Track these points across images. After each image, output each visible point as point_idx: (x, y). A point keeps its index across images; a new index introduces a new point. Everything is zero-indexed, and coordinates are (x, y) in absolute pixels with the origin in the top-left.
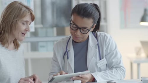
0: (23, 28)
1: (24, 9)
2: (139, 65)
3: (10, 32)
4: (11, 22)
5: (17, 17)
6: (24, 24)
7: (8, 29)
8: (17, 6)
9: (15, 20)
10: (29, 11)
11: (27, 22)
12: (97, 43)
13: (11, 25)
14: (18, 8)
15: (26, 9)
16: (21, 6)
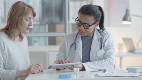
0: (27, 23)
1: (27, 8)
2: (121, 58)
3: (17, 28)
4: (17, 20)
5: (22, 15)
6: (27, 20)
7: (14, 25)
8: (21, 5)
9: (20, 18)
10: (31, 9)
11: (30, 18)
12: (101, 37)
13: (17, 22)
14: (22, 7)
15: (28, 7)
16: (24, 5)
